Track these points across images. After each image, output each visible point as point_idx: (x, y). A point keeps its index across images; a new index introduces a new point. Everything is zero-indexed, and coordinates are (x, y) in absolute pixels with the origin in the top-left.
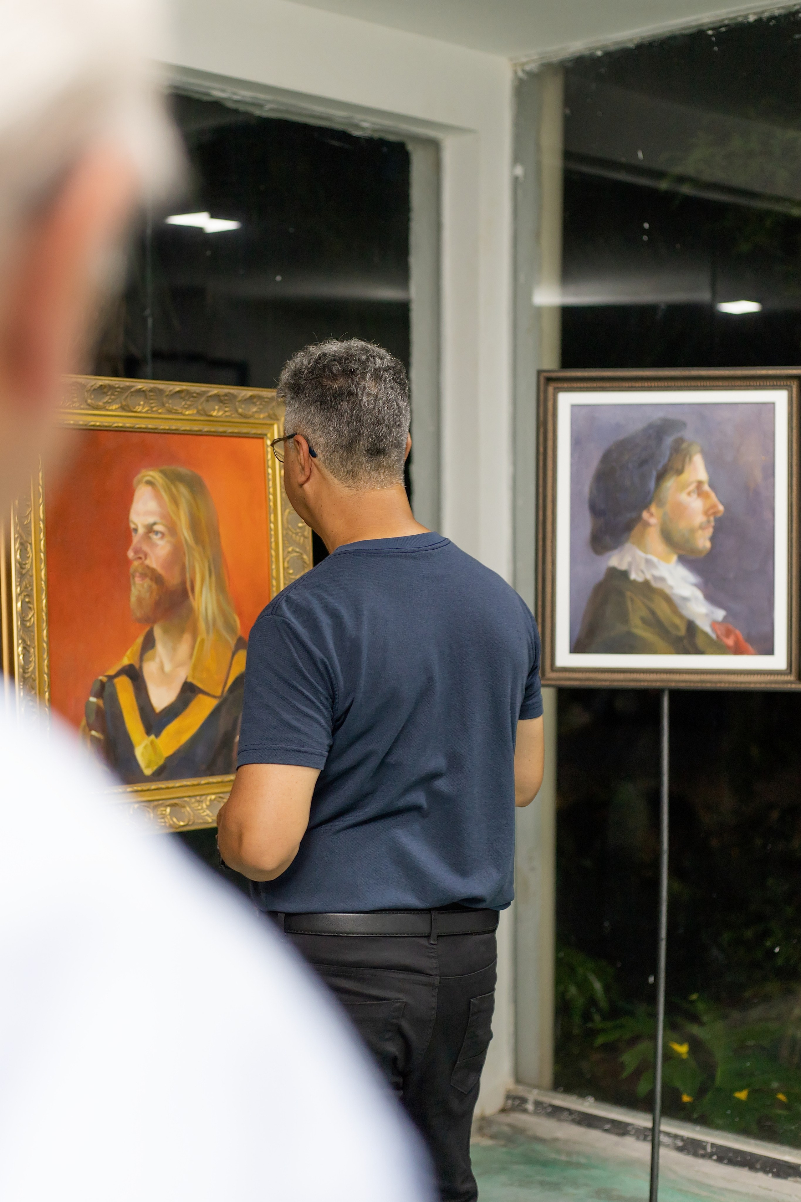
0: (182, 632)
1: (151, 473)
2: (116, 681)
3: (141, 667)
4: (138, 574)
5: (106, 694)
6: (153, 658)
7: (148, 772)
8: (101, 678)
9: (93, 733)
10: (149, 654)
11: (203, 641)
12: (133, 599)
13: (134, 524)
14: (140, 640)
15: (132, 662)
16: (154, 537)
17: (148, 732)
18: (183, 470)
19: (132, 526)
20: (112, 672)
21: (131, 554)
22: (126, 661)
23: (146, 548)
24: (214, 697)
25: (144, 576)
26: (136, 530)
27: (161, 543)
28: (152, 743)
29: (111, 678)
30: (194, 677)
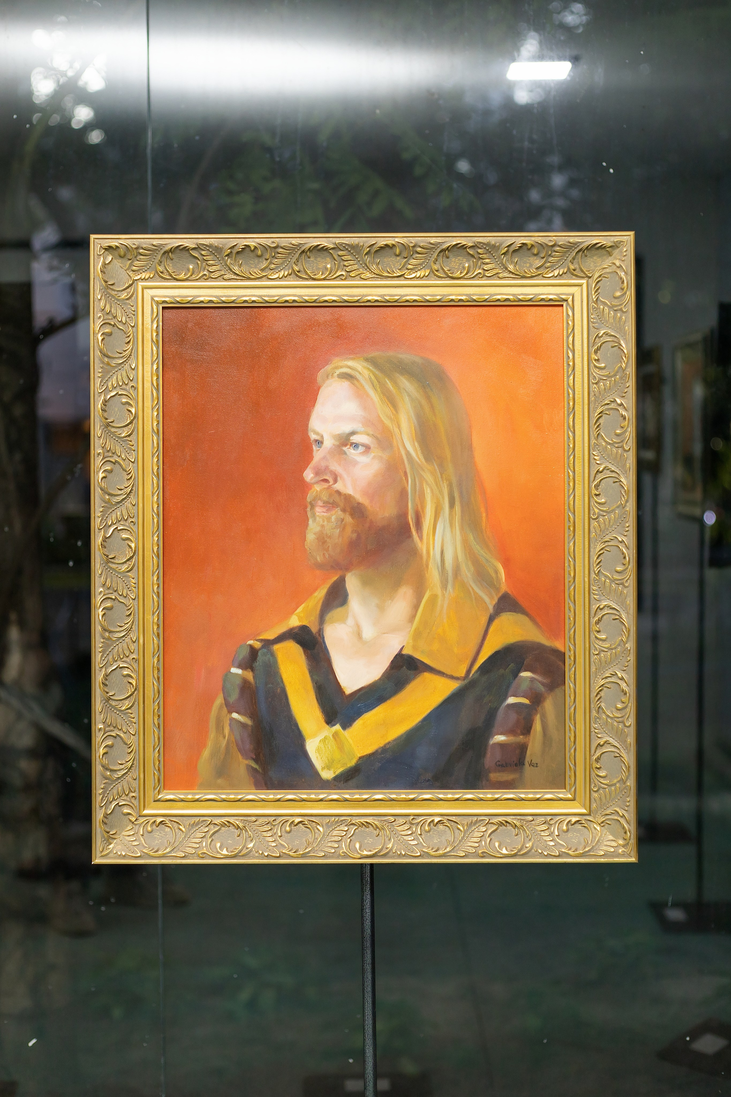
0: (397, 585)
1: (350, 363)
2: (276, 647)
3: (321, 631)
4: (320, 503)
5: (258, 664)
6: (343, 620)
7: (327, 775)
8: (251, 642)
9: (235, 715)
10: (337, 612)
11: (434, 598)
12: (310, 537)
13: (317, 433)
14: (321, 594)
15: (305, 623)
16: (350, 451)
17: (330, 721)
18: (406, 356)
19: (313, 436)
20: (270, 635)
21: (309, 475)
22: (294, 622)
23: (335, 467)
24: (452, 677)
25: (330, 505)
26: (319, 442)
27: (363, 460)
28: (335, 735)
29: (268, 644)
30: (415, 648)
